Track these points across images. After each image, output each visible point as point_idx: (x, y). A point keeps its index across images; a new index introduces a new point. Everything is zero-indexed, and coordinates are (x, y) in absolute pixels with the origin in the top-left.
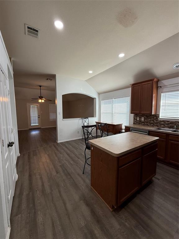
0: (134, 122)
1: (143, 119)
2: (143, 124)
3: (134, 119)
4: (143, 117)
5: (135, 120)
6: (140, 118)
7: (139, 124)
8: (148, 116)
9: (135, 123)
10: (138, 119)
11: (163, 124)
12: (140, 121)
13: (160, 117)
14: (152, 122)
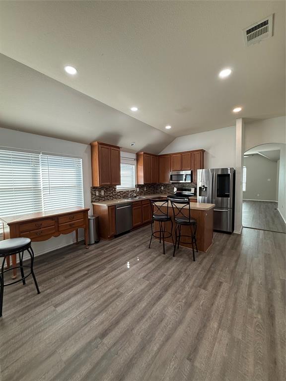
0: (92, 199)
1: (103, 193)
2: (103, 199)
3: (92, 194)
4: (103, 190)
5: (94, 196)
6: (100, 192)
7: (99, 200)
8: (108, 188)
9: (94, 200)
10: (97, 194)
11: (119, 195)
12: (100, 196)
13: (117, 189)
14: (111, 195)
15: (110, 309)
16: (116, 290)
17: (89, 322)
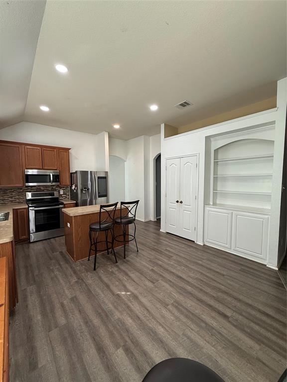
15: (197, 311)
16: (170, 307)
17: (215, 330)
